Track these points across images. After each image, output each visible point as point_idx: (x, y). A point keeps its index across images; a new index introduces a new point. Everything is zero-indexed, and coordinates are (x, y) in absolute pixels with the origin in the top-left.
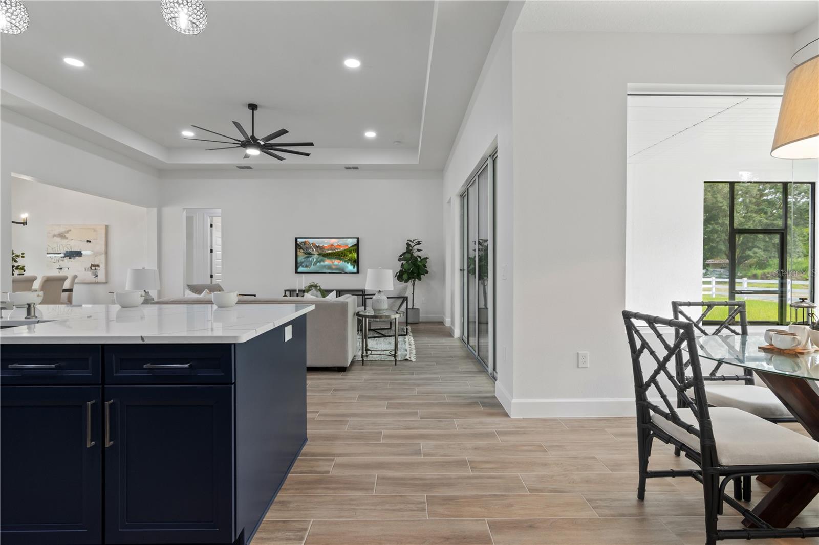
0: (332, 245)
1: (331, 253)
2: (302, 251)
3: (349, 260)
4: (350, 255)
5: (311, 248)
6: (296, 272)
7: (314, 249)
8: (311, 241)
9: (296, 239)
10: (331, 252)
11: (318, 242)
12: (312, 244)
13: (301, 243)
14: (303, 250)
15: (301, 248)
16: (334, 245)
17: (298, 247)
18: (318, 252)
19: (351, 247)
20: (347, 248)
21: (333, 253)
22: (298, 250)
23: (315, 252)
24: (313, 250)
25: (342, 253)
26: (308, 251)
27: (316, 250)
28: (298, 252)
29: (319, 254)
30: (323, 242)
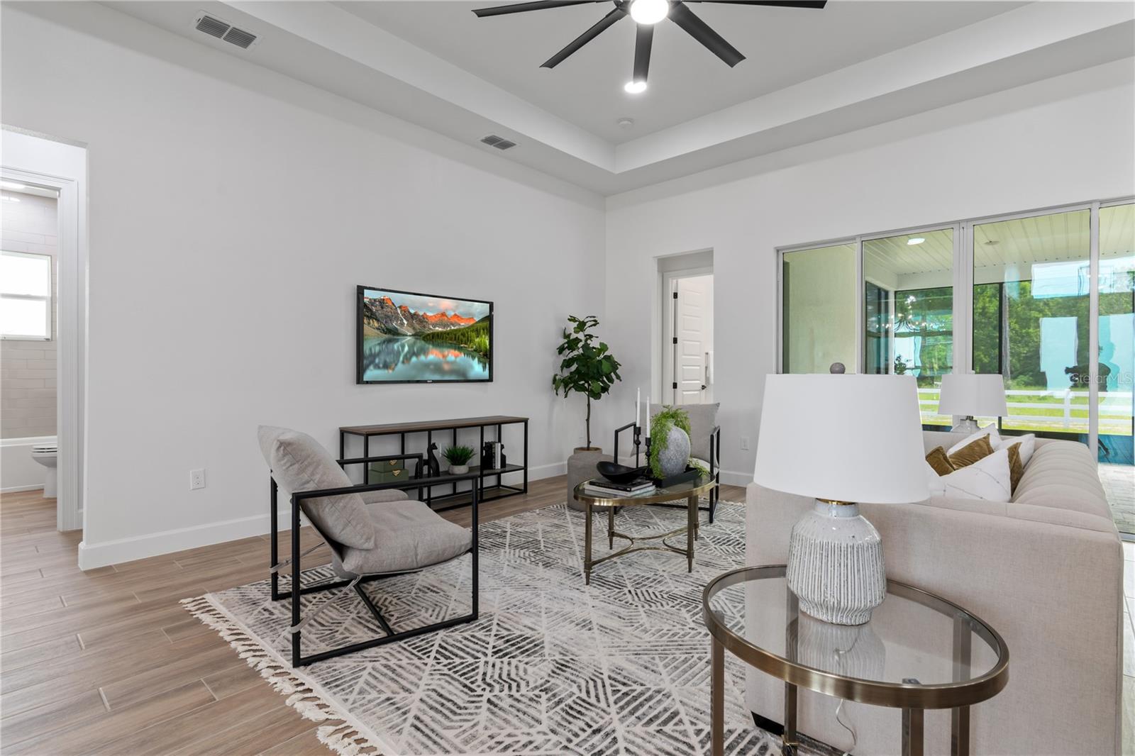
0: (443, 314)
1: (442, 333)
2: (376, 324)
3: (475, 351)
4: (477, 340)
5: (397, 318)
6: (360, 380)
7: (405, 322)
8: (397, 299)
9: (360, 290)
10: (440, 329)
11: (415, 304)
12: (400, 307)
13: (373, 302)
14: (378, 321)
15: (372, 316)
16: (447, 313)
17: (364, 311)
18: (414, 329)
19: (479, 321)
20: (471, 323)
21: (445, 333)
22: (366, 321)
23: (406, 329)
24: (402, 324)
25: (463, 335)
26: (390, 326)
27: (410, 325)
28: (366, 327)
29: (415, 335)
30: (425, 305)
